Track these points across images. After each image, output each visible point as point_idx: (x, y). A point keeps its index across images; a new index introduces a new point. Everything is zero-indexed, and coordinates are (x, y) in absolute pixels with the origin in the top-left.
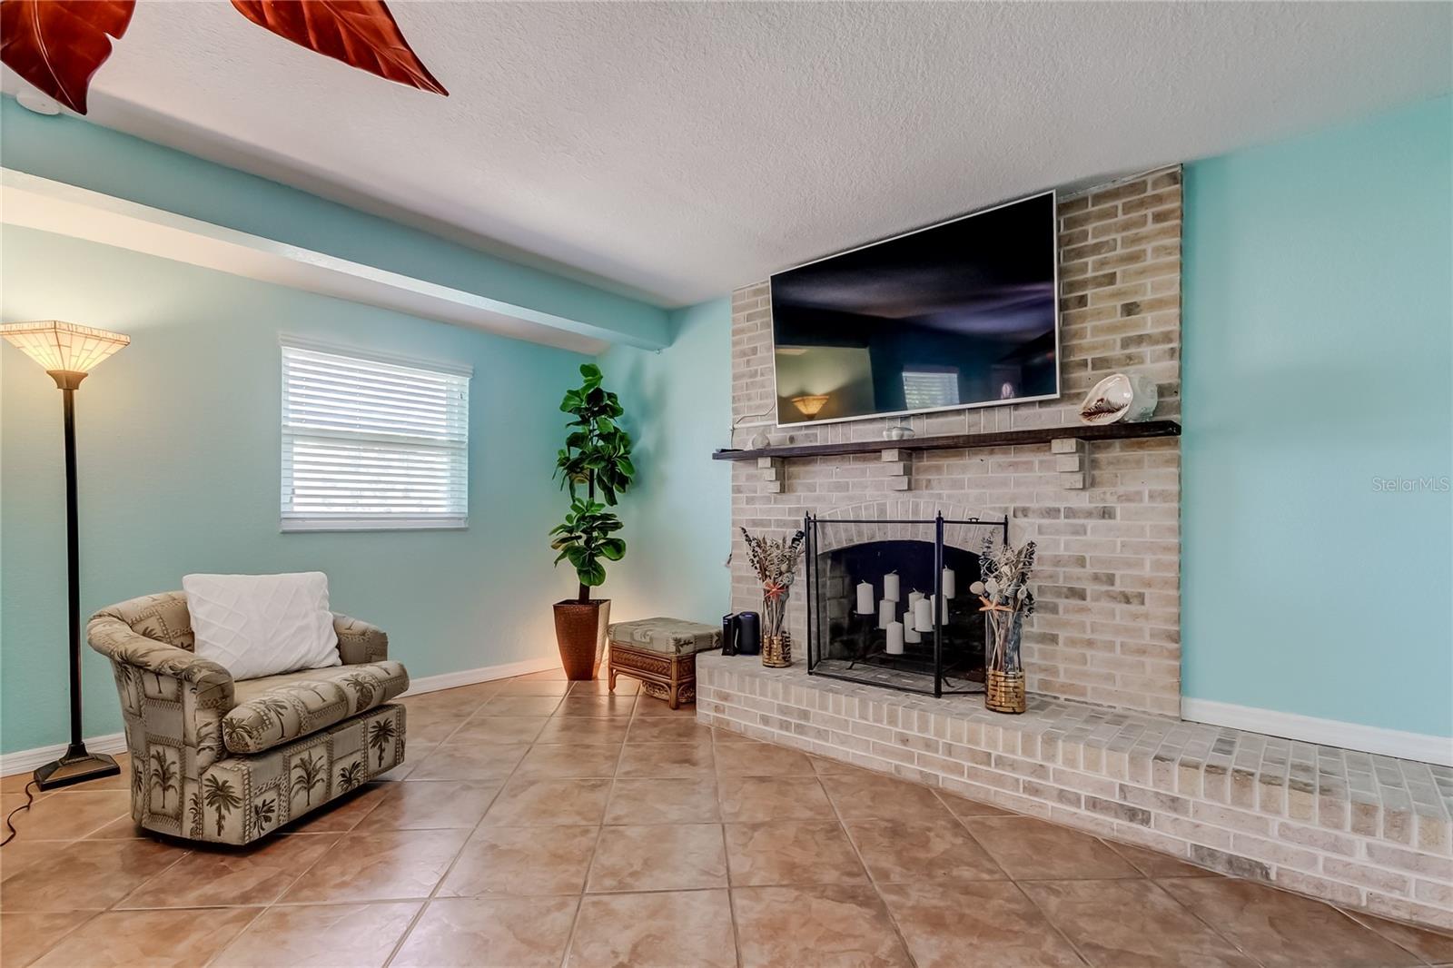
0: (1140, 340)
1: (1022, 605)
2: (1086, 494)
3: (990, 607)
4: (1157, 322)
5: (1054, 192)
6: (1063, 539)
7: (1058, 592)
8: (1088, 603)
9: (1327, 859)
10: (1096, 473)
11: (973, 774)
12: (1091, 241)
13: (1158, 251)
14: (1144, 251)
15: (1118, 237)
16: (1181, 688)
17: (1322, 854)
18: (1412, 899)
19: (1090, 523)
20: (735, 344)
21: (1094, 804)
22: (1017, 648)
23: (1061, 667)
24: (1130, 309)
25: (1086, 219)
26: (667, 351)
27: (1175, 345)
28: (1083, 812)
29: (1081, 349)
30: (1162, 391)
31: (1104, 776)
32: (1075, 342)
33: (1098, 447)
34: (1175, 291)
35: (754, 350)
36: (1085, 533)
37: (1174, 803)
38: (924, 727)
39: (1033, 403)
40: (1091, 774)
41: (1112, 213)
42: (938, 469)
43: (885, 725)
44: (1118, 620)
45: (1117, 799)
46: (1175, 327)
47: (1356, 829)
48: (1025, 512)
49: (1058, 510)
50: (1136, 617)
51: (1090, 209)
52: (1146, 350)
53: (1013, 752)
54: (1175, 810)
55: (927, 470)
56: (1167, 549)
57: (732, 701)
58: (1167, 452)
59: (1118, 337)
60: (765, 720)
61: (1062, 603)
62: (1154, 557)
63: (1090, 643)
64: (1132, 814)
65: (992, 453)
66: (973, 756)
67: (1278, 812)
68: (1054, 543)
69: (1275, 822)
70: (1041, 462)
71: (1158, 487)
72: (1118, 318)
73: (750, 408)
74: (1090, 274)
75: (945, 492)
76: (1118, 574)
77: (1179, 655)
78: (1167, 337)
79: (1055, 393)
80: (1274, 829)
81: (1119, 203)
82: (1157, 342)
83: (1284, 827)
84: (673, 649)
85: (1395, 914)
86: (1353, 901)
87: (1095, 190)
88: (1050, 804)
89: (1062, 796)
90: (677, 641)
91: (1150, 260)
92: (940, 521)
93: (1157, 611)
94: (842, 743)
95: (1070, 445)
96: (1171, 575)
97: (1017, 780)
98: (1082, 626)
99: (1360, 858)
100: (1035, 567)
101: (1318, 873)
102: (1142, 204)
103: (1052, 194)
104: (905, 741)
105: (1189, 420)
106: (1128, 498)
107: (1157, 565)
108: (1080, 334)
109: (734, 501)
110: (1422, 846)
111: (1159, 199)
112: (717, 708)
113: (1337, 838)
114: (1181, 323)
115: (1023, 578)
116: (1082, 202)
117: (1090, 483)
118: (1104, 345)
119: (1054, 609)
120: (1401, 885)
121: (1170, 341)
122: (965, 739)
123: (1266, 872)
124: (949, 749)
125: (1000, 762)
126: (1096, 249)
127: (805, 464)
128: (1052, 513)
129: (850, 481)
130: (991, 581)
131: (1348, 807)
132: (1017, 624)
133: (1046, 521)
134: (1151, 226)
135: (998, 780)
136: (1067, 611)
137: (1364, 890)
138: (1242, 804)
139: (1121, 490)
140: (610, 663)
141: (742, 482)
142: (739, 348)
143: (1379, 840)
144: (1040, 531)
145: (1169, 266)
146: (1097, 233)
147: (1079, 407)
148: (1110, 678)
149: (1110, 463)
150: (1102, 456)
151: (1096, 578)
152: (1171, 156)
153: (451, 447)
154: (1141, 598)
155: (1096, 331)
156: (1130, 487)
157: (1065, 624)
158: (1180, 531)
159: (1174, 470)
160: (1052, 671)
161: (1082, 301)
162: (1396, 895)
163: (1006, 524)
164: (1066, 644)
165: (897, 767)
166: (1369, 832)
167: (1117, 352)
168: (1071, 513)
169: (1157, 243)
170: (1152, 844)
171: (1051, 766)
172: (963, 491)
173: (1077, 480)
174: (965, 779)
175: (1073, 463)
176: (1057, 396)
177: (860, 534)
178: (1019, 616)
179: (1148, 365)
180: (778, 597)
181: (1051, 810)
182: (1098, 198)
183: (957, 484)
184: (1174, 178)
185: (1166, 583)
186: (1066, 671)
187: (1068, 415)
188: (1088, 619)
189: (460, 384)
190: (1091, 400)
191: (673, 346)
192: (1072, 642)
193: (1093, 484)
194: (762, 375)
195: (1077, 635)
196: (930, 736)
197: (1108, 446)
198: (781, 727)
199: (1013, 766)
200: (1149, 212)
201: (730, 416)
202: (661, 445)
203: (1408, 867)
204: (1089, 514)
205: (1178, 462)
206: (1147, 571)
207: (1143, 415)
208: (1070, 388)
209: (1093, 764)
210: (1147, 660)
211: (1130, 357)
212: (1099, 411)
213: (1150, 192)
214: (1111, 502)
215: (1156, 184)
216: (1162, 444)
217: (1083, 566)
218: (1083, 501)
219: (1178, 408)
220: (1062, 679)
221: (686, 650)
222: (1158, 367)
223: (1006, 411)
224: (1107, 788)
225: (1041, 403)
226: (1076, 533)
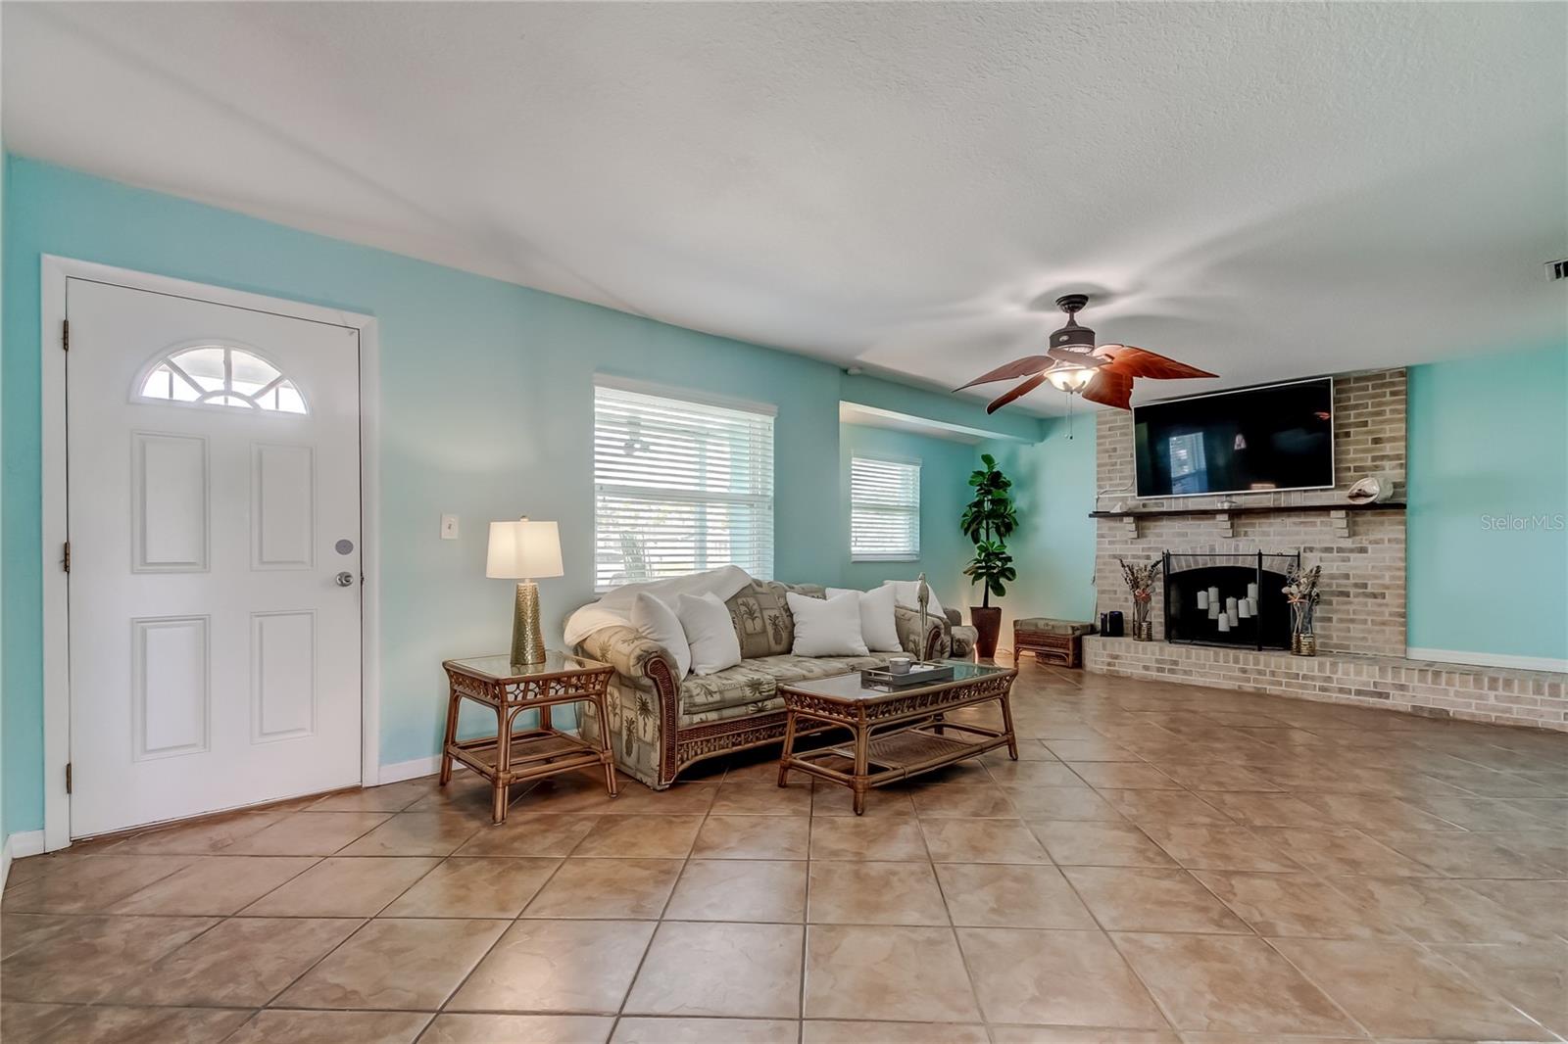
0: (1383, 458)
1: (1313, 599)
2: (1350, 540)
3: (1294, 601)
4: (1392, 449)
5: (1331, 378)
6: (1335, 564)
7: (1332, 593)
8: (1351, 599)
9: (1477, 704)
10: (1356, 528)
11: (1288, 685)
12: (1352, 402)
13: (1393, 411)
14: (1385, 411)
15: (1370, 402)
16: (1406, 642)
17: (1474, 702)
18: (1515, 716)
19: (1352, 556)
20: (1099, 445)
21: (1359, 693)
22: (1310, 622)
23: (1334, 635)
24: (1376, 441)
25: (1351, 390)
26: (1039, 445)
27: (1403, 462)
28: (1353, 697)
29: (1347, 461)
30: (1396, 485)
31: (1365, 678)
32: (1344, 457)
33: (1357, 514)
34: (1403, 433)
35: (1115, 450)
36: (1349, 561)
37: (1402, 687)
38: (1257, 663)
39: (1317, 490)
40: (1358, 678)
41: (1366, 388)
42: (1253, 525)
43: (1231, 664)
44: (1370, 608)
45: (1372, 689)
46: (1403, 452)
47: (1489, 689)
48: (1311, 549)
49: (1333, 549)
50: (1380, 605)
51: (1352, 385)
52: (1387, 464)
53: (1313, 671)
54: (1402, 690)
55: (1244, 525)
56: (1399, 569)
57: (1122, 659)
58: (1399, 518)
59: (1369, 455)
60: (1146, 668)
61: (1335, 599)
62: (1392, 574)
63: (1352, 621)
64: (1380, 695)
65: (1289, 516)
66: (1288, 675)
67: (1453, 685)
68: (1331, 567)
69: (1452, 690)
70: (1322, 522)
71: (1392, 536)
72: (1370, 445)
73: (1111, 486)
74: (1352, 420)
75: (1257, 539)
76: (1369, 582)
77: (1405, 625)
78: (1398, 457)
79: (1331, 484)
80: (1452, 694)
81: (1370, 384)
82: (1391, 460)
83: (1456, 691)
84: (1070, 632)
85: (1508, 723)
86: (1488, 720)
87: (1356, 375)
88: (1334, 695)
89: (1341, 690)
90: (1073, 628)
91: (1388, 416)
92: (1260, 555)
93: (1392, 601)
94: (1202, 677)
95: (1343, 513)
96: (1401, 582)
97: (1315, 686)
98: (1348, 612)
99: (1492, 701)
100: (1321, 580)
101: (1473, 710)
102: (1383, 385)
103: (1329, 380)
104: (1244, 671)
105: (1413, 500)
106: (1376, 542)
107: (1393, 578)
108: (1347, 452)
109: (1098, 543)
110: (1519, 692)
111: (1393, 384)
112: (1109, 664)
113: (1481, 694)
114: (1406, 450)
115: (1314, 585)
116: (1348, 381)
117: (1352, 534)
118: (1361, 459)
119: (1330, 603)
120: (1509, 710)
121: (1400, 459)
122: (1283, 667)
123: (1447, 712)
124: (1273, 673)
125: (1305, 677)
126: (1356, 407)
127: (1155, 521)
128: (1329, 550)
129: (1189, 531)
130: (1294, 587)
131: (1486, 680)
132: (1311, 609)
133: (1324, 555)
134: (1388, 398)
135: (1304, 687)
136: (1338, 604)
137: (1493, 715)
138: (1437, 684)
139: (1372, 537)
140: (1015, 644)
141: (1105, 531)
142: (1102, 447)
143: (1501, 692)
144: (1321, 560)
145: (1400, 420)
146: (1357, 398)
147: (1347, 493)
148: (1364, 639)
149: (1365, 523)
150: (1359, 519)
151: (1356, 585)
152: (1400, 363)
153: (907, 509)
154: (1383, 596)
155: (1356, 451)
156: (1377, 536)
157: (1336, 611)
158: (1406, 559)
159: (1403, 527)
160: (1329, 637)
161: (1348, 435)
162: (1508, 715)
163: (1299, 556)
164: (1337, 622)
165: (1239, 687)
166: (1496, 689)
167: (1369, 463)
168: (1340, 550)
169: (1391, 408)
170: (1390, 708)
171: (1335, 676)
172: (1268, 538)
173: (1346, 533)
174: (1283, 688)
175: (1344, 523)
176: (1333, 486)
177: (1196, 562)
178: (1312, 605)
179: (1387, 472)
180: (1143, 602)
181: (1334, 697)
182: (1358, 379)
183: (1267, 534)
184: (1402, 374)
185: (1398, 587)
186: (1337, 636)
187: (1339, 497)
188: (1351, 608)
189: (913, 471)
190: (1355, 488)
191: (1045, 441)
192: (1341, 621)
193: (1354, 535)
194: (1121, 465)
195: (1345, 617)
196: (1261, 667)
197: (1364, 514)
198: (1158, 671)
199: (1313, 678)
200: (1388, 390)
201: (1096, 490)
202: (1034, 507)
203: (1512, 702)
204: (1352, 551)
205: (1405, 523)
206: (1387, 581)
207: (1386, 499)
208: (1340, 481)
209: (1358, 673)
210: (1387, 629)
211: (1376, 467)
212: (1359, 495)
213: (1388, 380)
214: (1365, 544)
215: (1391, 376)
216: (1396, 514)
217: (1349, 579)
218: (1348, 543)
219: (1405, 495)
220: (1335, 641)
221: (1078, 633)
222: (1392, 472)
223: (1299, 493)
224: (1367, 684)
225: (1321, 490)
226: (1344, 561)
